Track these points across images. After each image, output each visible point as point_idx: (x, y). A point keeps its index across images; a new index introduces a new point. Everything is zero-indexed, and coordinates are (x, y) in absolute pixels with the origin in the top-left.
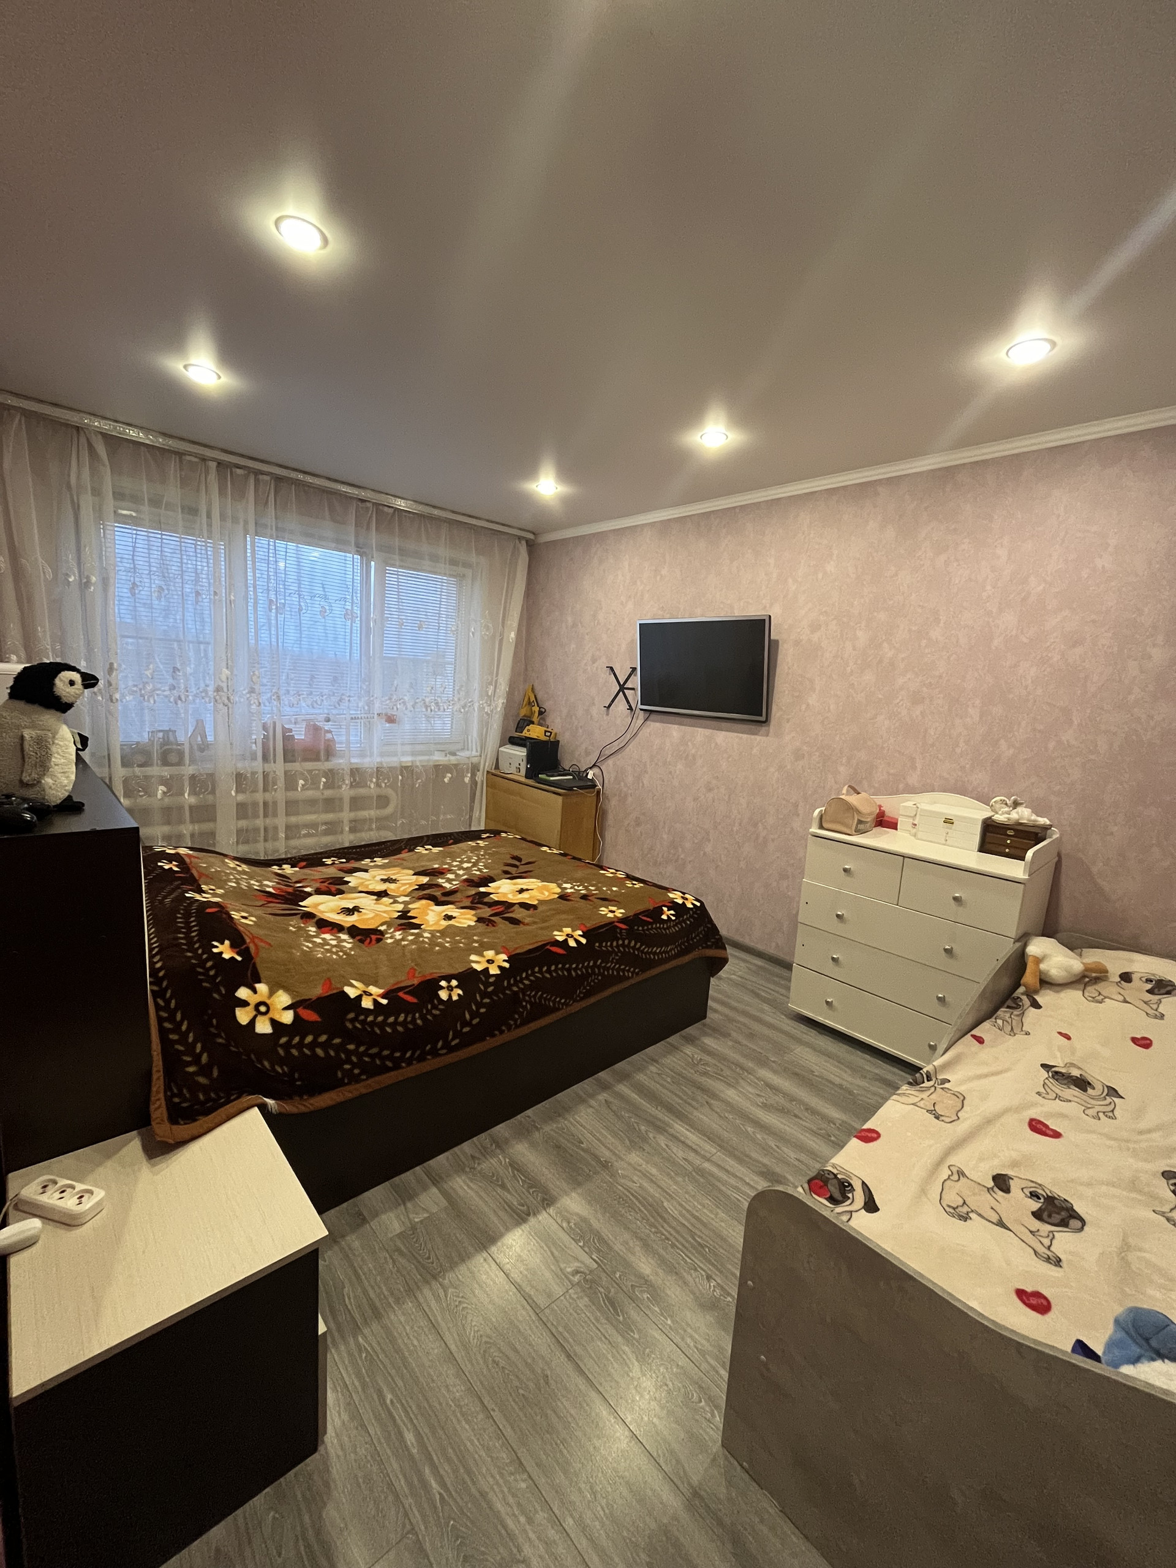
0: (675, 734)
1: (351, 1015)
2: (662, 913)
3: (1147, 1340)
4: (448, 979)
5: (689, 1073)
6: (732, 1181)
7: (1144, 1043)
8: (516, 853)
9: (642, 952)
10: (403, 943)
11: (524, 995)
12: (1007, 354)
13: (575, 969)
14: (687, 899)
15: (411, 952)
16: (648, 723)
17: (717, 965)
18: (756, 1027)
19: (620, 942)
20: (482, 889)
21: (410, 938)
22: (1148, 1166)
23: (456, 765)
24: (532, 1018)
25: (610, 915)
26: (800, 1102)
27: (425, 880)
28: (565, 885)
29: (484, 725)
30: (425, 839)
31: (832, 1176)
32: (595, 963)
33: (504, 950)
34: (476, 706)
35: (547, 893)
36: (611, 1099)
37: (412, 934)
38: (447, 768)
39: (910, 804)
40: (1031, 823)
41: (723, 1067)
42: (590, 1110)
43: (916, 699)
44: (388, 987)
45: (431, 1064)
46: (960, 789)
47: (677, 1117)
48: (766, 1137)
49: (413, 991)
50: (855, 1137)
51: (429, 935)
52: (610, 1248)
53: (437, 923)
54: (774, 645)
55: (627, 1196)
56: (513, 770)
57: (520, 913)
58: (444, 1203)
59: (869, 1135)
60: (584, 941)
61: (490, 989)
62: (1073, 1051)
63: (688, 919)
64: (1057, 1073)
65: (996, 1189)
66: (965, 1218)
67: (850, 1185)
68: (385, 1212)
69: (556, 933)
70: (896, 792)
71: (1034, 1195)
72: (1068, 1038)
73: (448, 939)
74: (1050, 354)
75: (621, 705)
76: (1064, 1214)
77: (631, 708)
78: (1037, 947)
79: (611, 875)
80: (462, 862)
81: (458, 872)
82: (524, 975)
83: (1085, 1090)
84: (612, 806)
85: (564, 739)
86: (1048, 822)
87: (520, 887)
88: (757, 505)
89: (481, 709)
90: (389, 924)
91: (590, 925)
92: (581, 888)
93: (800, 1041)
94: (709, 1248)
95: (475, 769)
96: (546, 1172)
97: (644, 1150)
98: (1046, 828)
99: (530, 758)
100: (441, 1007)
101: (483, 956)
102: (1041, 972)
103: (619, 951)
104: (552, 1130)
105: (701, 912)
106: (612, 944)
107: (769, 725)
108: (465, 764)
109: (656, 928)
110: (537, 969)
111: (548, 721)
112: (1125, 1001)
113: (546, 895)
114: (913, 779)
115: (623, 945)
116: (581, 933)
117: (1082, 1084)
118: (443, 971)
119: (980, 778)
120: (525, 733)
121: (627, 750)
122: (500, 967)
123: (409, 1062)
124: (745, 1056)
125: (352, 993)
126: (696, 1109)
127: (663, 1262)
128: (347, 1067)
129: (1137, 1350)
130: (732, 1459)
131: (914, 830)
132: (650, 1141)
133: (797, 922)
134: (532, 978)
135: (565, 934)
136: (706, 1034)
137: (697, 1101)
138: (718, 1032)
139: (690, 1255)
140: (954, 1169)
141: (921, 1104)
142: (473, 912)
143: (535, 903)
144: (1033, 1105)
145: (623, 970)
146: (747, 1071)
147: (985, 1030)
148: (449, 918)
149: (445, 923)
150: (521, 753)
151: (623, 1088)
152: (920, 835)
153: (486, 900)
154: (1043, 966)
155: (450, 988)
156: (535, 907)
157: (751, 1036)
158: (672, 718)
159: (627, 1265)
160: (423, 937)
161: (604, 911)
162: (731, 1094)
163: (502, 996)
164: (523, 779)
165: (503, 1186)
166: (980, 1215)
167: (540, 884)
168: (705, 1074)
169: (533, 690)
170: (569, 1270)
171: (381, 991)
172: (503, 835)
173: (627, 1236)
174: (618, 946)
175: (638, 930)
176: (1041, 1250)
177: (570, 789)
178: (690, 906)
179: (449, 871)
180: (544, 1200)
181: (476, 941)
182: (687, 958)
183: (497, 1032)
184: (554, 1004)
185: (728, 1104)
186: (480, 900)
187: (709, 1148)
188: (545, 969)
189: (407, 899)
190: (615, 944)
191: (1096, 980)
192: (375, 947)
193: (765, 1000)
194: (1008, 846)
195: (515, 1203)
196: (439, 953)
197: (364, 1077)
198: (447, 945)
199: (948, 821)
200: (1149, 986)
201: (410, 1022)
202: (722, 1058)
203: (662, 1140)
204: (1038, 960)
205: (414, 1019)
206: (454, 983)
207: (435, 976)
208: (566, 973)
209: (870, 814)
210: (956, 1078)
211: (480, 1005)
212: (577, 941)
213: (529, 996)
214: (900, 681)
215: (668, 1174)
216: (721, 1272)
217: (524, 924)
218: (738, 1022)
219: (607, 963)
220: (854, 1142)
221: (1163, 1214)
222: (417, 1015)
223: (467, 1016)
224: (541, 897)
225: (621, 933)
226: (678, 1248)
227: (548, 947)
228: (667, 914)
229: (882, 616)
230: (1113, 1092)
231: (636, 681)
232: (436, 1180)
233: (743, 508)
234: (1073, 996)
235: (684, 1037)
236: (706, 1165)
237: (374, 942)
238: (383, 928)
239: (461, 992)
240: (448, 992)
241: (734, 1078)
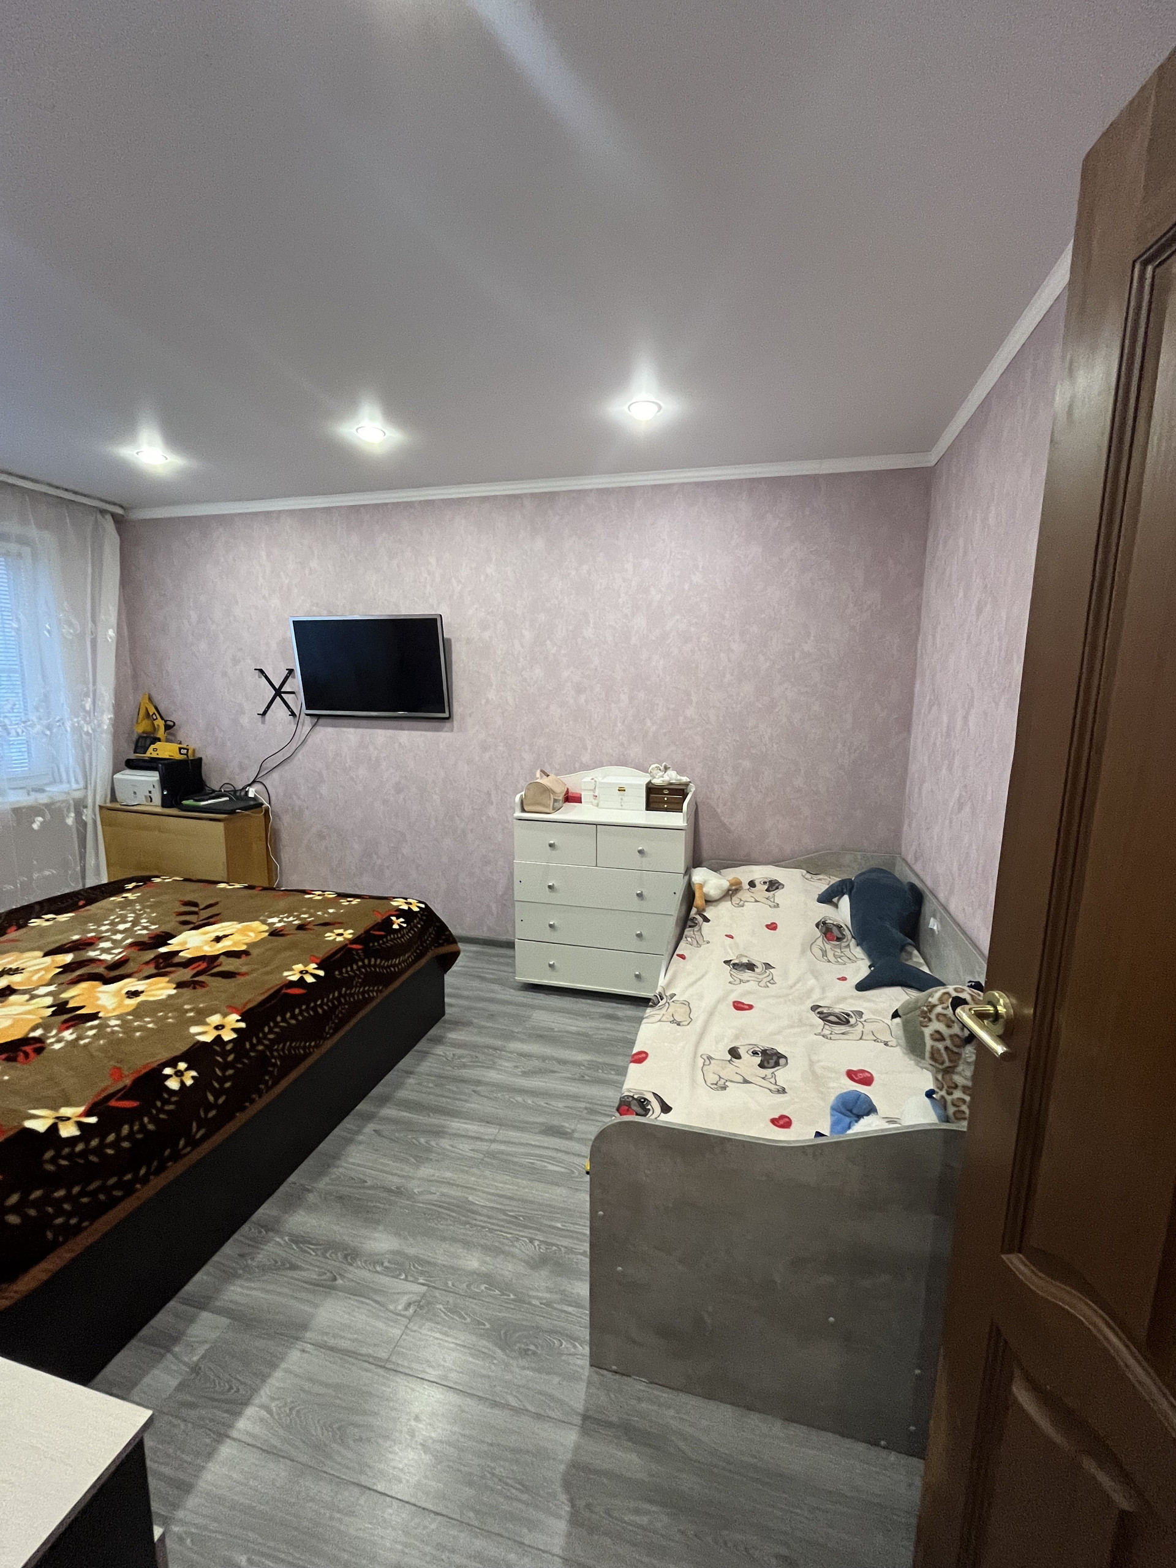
0: (351, 737)
1: (49, 1154)
2: (392, 923)
3: (851, 1111)
4: (172, 1063)
5: (448, 1071)
6: (522, 1150)
7: (772, 927)
8: (187, 898)
9: (383, 967)
10: (82, 1042)
11: (271, 1052)
12: (629, 408)
13: (321, 1006)
14: (411, 904)
15: (101, 1049)
16: (317, 728)
17: (448, 961)
18: (493, 1007)
19: (360, 964)
20: (163, 950)
21: (91, 1033)
22: (803, 1007)
23: (47, 806)
24: (284, 1072)
25: (339, 939)
26: (553, 1058)
27: (68, 958)
28: (270, 920)
29: (85, 749)
30: (37, 907)
31: (631, 1099)
32: (340, 993)
33: (234, 1009)
34: (68, 725)
35: (252, 934)
36: (378, 1127)
37: (92, 1028)
38: (36, 810)
39: (588, 779)
40: (678, 782)
41: (477, 1055)
42: (361, 1147)
43: (579, 689)
44: (91, 1100)
45: (175, 1170)
46: (622, 762)
47: (451, 1116)
48: (535, 1099)
49: (127, 1093)
50: (632, 1062)
51: (118, 1022)
52: (435, 1264)
53: (120, 1005)
54: (447, 643)
55: (431, 1209)
56: (141, 799)
57: (228, 965)
58: (224, 1321)
59: (640, 1056)
60: (321, 973)
61: (231, 1058)
62: (737, 945)
63: (418, 923)
64: (734, 965)
65: (734, 1059)
66: (724, 1088)
67: (645, 1099)
68: (145, 1373)
69: (286, 974)
70: (575, 771)
71: (755, 1053)
72: (732, 937)
73: (147, 1019)
74: (658, 414)
75: (279, 710)
76: (775, 1058)
77: (293, 714)
78: (700, 875)
79: (320, 898)
80: (113, 924)
81: (114, 937)
82: (266, 1029)
83: (754, 970)
84: (285, 824)
85: (208, 755)
86: (688, 780)
87: (214, 935)
88: (409, 505)
89: (78, 729)
90: (46, 1025)
91: (321, 954)
92: (291, 919)
93: (534, 1007)
94: (523, 1216)
95: (79, 806)
96: (336, 1228)
97: (431, 1160)
98: (687, 784)
99: (164, 783)
100: (174, 1099)
101: (207, 1024)
102: (705, 895)
103: (362, 973)
104: (327, 1184)
105: (427, 912)
106: (352, 968)
107: (453, 721)
108: (63, 802)
109: (392, 940)
110: (279, 1019)
111: (181, 736)
112: (756, 901)
113: (252, 937)
114: (586, 758)
115: (364, 966)
116: (316, 966)
117: (751, 967)
118: (159, 1057)
119: (635, 751)
120: (151, 753)
121: (295, 761)
122: (234, 1030)
123: (145, 1181)
124: (495, 1037)
125: (40, 1125)
126: (466, 1101)
127: (486, 1249)
128: (59, 1221)
129: (848, 1120)
130: (601, 1371)
131: (596, 801)
132: (434, 1149)
133: (514, 901)
134: (277, 1030)
135: (297, 972)
136: (450, 1030)
137: (465, 1094)
138: (457, 1024)
139: (506, 1230)
140: (705, 1057)
141: (664, 1019)
142: (166, 979)
143: (244, 948)
144: (732, 991)
145: (368, 991)
146: (499, 1050)
147: (683, 948)
148: (135, 994)
149: (133, 1002)
150: (152, 778)
151: (388, 1111)
152: (601, 804)
153: (176, 960)
154: (705, 890)
155: (179, 1074)
156: (246, 953)
157: (492, 1016)
158: (346, 721)
159: (454, 1269)
160: (109, 1026)
161: (330, 936)
162: (493, 1075)
163: (246, 1061)
164: (159, 810)
165: (294, 1267)
166: (731, 1081)
167: (240, 926)
168: (464, 1066)
169: (150, 699)
170: (400, 1307)
171: (81, 1109)
172: (158, 880)
173: (445, 1245)
174: (359, 968)
175: (374, 945)
176: (773, 1087)
177: (232, 812)
178: (416, 909)
179: (100, 939)
180: (346, 1257)
181: (191, 1010)
182: (423, 962)
183: (247, 1104)
184: (305, 1051)
185: (494, 1085)
186: (166, 964)
187: (491, 1131)
188: (288, 1015)
189: (52, 988)
190: (355, 967)
191: (737, 891)
192: (36, 1060)
193: (493, 981)
194: (665, 802)
195: (315, 1277)
196: (141, 1038)
197: (85, 1224)
198: (150, 1026)
199: (621, 790)
200: (766, 887)
201: (139, 1132)
202: (474, 1047)
203: (445, 1143)
204: (701, 886)
205: (143, 1127)
206: (182, 1066)
207: (155, 1065)
208: (312, 1013)
209: (560, 793)
210: (678, 989)
211: (222, 1080)
212: (314, 976)
213: (277, 1050)
214: (566, 674)
215: (462, 1171)
216: (539, 1230)
217: (243, 974)
218: (476, 1009)
219: (352, 989)
220: (633, 1066)
221: (819, 1034)
222: (146, 1120)
223: (211, 1098)
224: (249, 940)
225: (358, 954)
226: (497, 1230)
227: (284, 991)
228: (397, 923)
229: (542, 617)
230: (768, 966)
231: (296, 683)
232: (203, 1304)
233: (396, 505)
234: (726, 906)
235: (431, 1040)
236: (494, 1146)
237: (32, 1054)
238: (38, 1033)
239: (194, 1073)
240: (178, 1079)
241: (489, 1060)
